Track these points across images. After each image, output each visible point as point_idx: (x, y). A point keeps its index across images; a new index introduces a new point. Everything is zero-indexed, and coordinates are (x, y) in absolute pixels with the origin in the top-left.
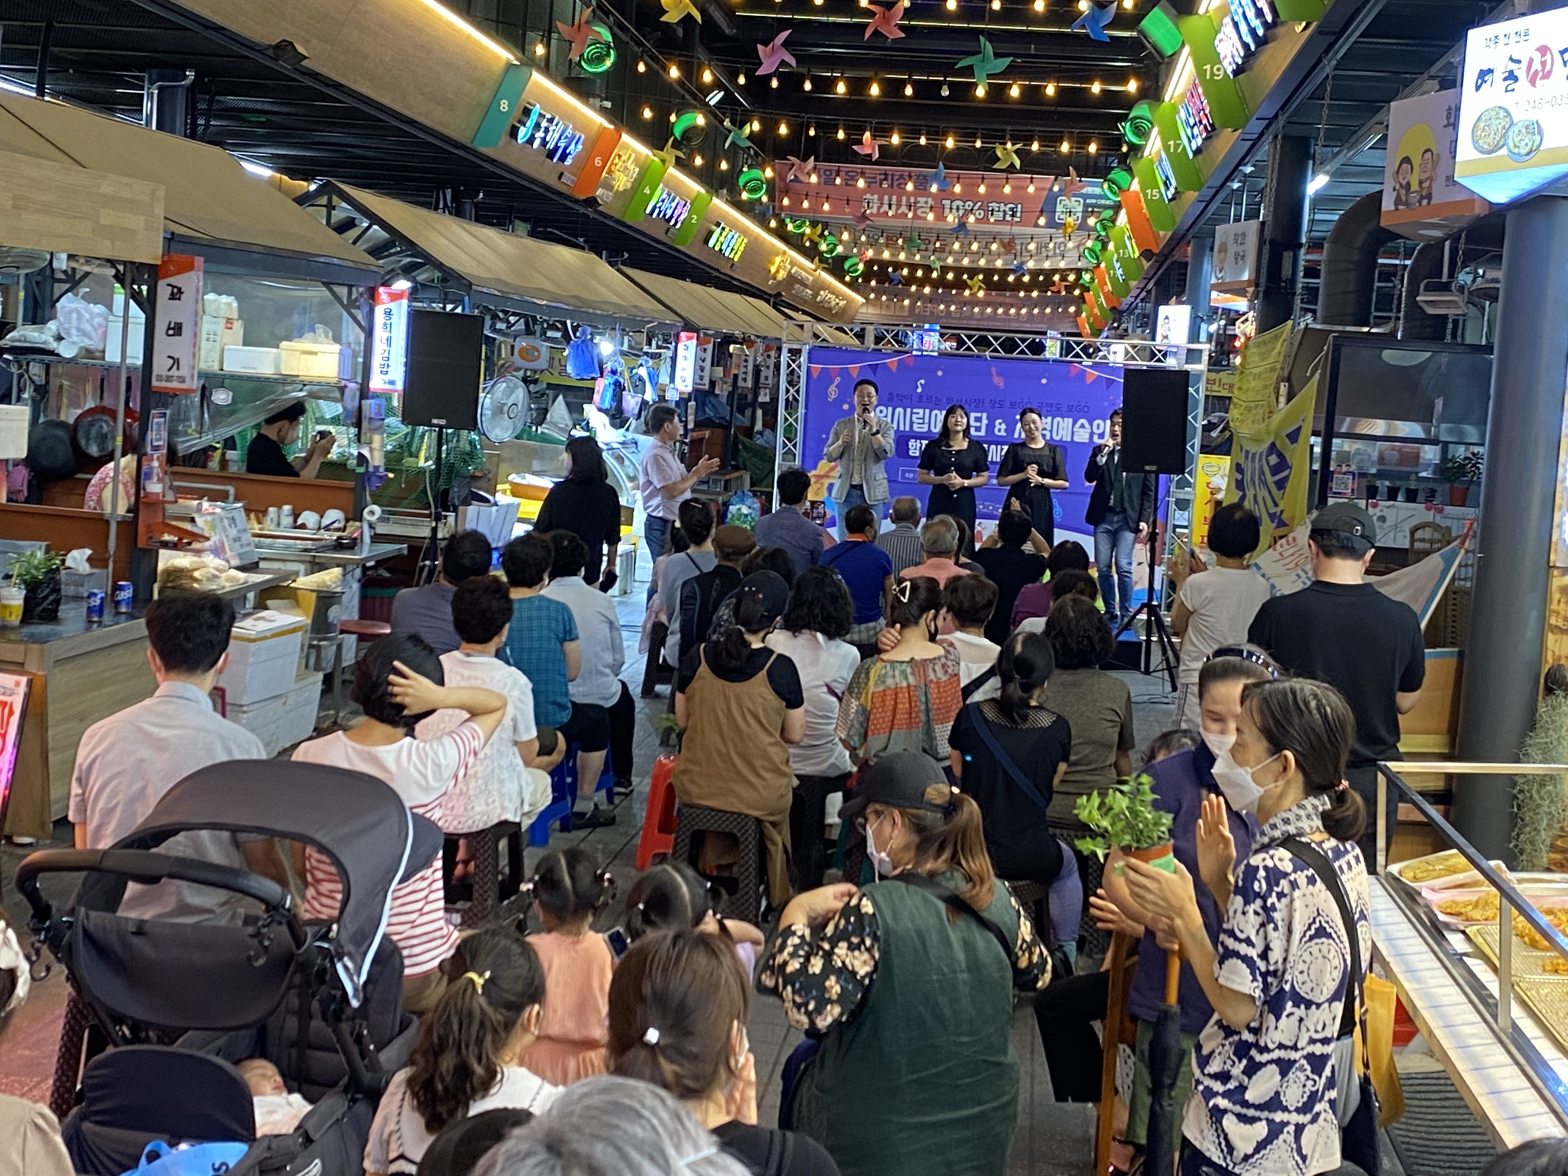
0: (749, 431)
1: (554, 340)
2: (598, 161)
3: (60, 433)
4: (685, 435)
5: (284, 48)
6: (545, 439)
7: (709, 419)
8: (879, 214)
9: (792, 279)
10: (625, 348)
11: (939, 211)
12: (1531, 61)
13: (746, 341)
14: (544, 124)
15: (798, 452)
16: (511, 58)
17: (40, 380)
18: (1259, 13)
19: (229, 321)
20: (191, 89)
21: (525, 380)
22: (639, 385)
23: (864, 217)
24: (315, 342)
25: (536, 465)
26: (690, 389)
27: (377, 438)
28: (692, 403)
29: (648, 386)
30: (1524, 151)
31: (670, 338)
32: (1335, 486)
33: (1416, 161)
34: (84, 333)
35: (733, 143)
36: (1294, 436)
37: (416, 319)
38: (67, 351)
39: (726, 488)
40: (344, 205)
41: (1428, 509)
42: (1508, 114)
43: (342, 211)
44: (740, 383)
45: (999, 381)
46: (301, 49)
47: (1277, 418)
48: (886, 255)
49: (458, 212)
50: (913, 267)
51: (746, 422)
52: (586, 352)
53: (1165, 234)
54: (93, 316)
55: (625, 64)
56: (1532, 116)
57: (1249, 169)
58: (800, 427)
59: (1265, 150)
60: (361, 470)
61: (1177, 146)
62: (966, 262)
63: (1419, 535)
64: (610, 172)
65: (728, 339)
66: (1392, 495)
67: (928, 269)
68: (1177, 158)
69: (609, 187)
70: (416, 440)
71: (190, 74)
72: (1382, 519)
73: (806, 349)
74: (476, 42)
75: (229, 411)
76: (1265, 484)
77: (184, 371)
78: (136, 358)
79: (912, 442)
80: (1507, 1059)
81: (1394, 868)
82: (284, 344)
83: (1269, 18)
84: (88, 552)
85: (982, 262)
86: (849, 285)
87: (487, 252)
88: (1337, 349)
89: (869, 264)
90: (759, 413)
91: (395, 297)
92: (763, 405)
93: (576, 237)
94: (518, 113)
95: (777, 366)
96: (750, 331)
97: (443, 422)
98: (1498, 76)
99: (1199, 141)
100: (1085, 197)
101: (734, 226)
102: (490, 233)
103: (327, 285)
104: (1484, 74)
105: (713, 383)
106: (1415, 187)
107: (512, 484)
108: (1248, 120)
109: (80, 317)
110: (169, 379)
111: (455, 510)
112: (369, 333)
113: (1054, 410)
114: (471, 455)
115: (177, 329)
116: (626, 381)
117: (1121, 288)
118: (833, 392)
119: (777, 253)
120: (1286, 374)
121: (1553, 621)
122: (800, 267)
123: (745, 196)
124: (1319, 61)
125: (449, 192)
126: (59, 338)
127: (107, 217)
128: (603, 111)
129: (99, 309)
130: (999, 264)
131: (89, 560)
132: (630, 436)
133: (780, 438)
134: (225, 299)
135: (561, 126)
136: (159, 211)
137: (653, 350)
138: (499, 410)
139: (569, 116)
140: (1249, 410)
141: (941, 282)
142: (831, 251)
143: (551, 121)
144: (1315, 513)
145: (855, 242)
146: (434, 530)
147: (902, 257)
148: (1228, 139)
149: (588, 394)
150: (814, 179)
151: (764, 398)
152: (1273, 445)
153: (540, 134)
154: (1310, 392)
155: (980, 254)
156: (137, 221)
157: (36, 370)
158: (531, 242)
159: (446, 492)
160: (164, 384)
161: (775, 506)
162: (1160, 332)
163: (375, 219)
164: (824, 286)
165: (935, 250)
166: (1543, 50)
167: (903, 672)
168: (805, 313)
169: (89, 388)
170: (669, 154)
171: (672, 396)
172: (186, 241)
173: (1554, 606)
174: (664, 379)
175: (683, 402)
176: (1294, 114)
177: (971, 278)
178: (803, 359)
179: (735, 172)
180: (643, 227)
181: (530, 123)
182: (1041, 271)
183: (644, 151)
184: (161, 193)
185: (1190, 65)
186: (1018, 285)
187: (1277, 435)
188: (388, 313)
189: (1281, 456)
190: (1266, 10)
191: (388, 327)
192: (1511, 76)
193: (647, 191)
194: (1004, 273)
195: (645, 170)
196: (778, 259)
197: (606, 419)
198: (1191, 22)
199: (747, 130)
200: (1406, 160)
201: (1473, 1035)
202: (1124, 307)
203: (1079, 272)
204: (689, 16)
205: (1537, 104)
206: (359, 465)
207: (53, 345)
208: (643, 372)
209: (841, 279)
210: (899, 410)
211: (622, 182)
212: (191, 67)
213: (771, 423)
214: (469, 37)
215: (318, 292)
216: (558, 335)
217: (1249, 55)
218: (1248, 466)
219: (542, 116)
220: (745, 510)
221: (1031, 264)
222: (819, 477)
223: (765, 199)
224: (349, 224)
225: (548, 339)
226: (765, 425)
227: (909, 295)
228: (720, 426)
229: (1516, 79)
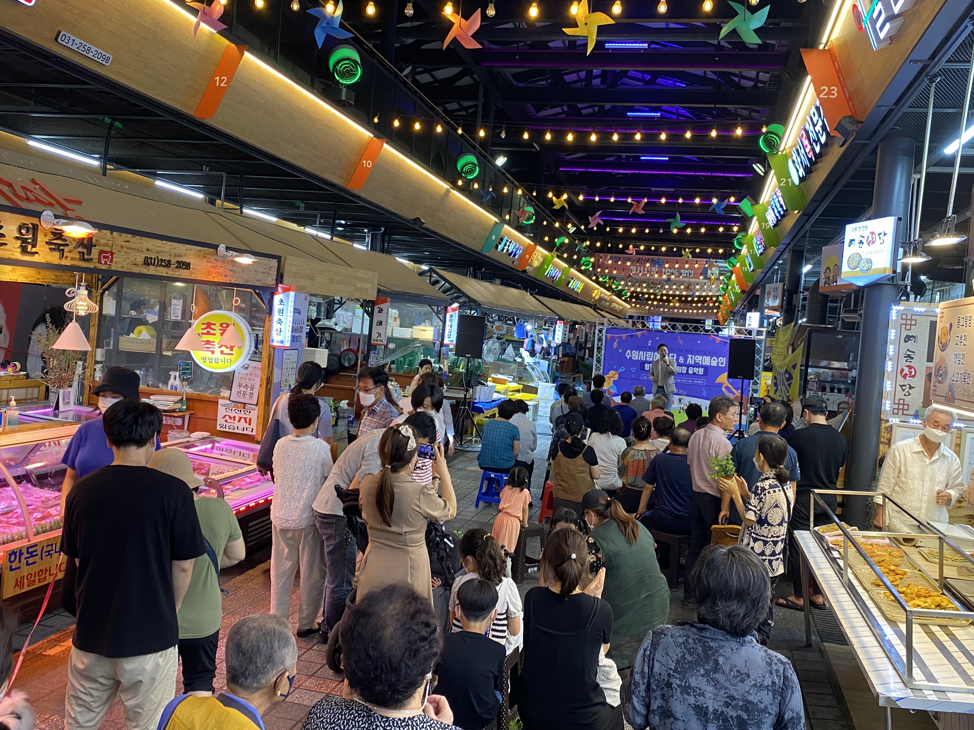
0: (583, 358)
1: (510, 324)
2: (527, 257)
3: (334, 358)
4: (558, 360)
5: (417, 220)
6: (504, 360)
7: (567, 353)
8: (636, 274)
9: (601, 299)
10: (536, 327)
11: (660, 273)
12: (868, 237)
13: (582, 323)
14: (508, 243)
15: (602, 367)
16: (497, 220)
17: (328, 339)
18: (781, 206)
19: (395, 318)
20: (383, 234)
21: (498, 338)
22: (541, 341)
23: (630, 276)
24: (425, 326)
25: (501, 371)
26: (560, 342)
27: (446, 361)
28: (561, 348)
29: (545, 342)
30: (865, 269)
31: (553, 323)
32: (809, 386)
33: (832, 269)
34: (345, 323)
35: (579, 250)
36: (794, 367)
37: (462, 318)
38: (338, 329)
39: (574, 380)
40: (435, 275)
41: (846, 396)
42: (860, 256)
43: (435, 277)
44: (580, 340)
45: (681, 342)
46: (423, 220)
47: (788, 359)
48: (639, 290)
49: (475, 277)
50: (650, 294)
51: (581, 354)
52: (521, 328)
53: (750, 284)
54: (348, 316)
55: (538, 222)
56: (868, 257)
57: (781, 262)
58: (602, 358)
59: (786, 255)
60: (440, 373)
61: (753, 252)
62: (671, 292)
63: (840, 406)
64: (532, 260)
65: (576, 323)
66: (832, 390)
67: (655, 295)
68: (753, 256)
69: (531, 266)
70: (459, 362)
71: (383, 229)
72: (828, 399)
73: (605, 328)
74: (485, 215)
75: (393, 351)
76: (784, 385)
77: (383, 338)
78: (366, 332)
79: (646, 365)
80: (845, 592)
81: (816, 528)
82: (414, 327)
83: (785, 208)
84: (347, 401)
85: (677, 293)
86: (624, 301)
87: (486, 292)
88: (810, 334)
89: (632, 293)
90: (587, 351)
91: (454, 310)
92: (588, 348)
93: (518, 284)
94: (498, 240)
95: (594, 333)
96: (584, 320)
97: (470, 356)
98: (857, 242)
99: (761, 251)
100: (720, 267)
101: (579, 279)
102: (487, 284)
103: (430, 306)
104: (852, 241)
105: (569, 340)
106: (831, 278)
107: (492, 378)
108: (779, 244)
109: (343, 317)
110: (377, 340)
111: (472, 388)
112: (444, 323)
113: (702, 353)
114: (479, 367)
115: (380, 323)
116: (536, 340)
117: (734, 304)
118: (615, 345)
119: (595, 289)
120: (791, 343)
121: (882, 440)
122: (605, 294)
123: (583, 268)
124: (804, 225)
125: (472, 268)
126: (336, 324)
127: (359, 285)
128: (529, 238)
129: (350, 314)
130: (684, 293)
131: (348, 404)
132: (537, 360)
133: (595, 362)
134: (394, 311)
135: (514, 244)
136: (376, 282)
137: (547, 327)
138: (489, 351)
139: (517, 240)
140: (779, 355)
141: (661, 300)
142: (617, 288)
143: (510, 242)
144: (801, 397)
145: (626, 285)
146: (465, 395)
147: (645, 290)
148: (772, 250)
149: (522, 344)
150: (610, 262)
151: (589, 345)
152: (787, 370)
153: (507, 247)
154: (800, 349)
155: (677, 289)
156: (368, 286)
157: (327, 335)
158: (501, 287)
159: (469, 381)
160: (375, 342)
161: (593, 388)
162: (747, 322)
163: (446, 281)
164: (614, 301)
165: (658, 288)
166: (872, 233)
167: (642, 454)
168: (606, 312)
169: (345, 342)
170: (555, 253)
171: (553, 345)
172: (385, 292)
173: (882, 434)
174: (550, 338)
175: (558, 346)
176: (796, 243)
177: (673, 299)
178: (604, 332)
179: (579, 259)
180: (544, 281)
181: (503, 244)
182: (702, 296)
183: (545, 252)
184: (377, 275)
185: (757, 223)
186: (692, 301)
187: (788, 366)
188: (451, 316)
189: (790, 374)
190: (784, 205)
191: (451, 321)
192: (861, 242)
193: (546, 267)
194: (687, 297)
195: (545, 258)
196: (596, 291)
197: (528, 354)
198: (757, 206)
199: (584, 244)
200: (828, 268)
201: (834, 584)
202: (735, 311)
203: (718, 297)
204: (563, 206)
205: (870, 253)
206: (439, 371)
207: (334, 327)
208: (542, 336)
209: (621, 299)
210: (641, 352)
211: (536, 264)
212: (383, 226)
213: (591, 356)
214: (482, 213)
215: (426, 308)
216: (511, 322)
217: (778, 221)
218: (778, 377)
219: (507, 241)
220: (581, 389)
221: (697, 294)
222: (610, 378)
223: (591, 269)
224: (437, 282)
225: (508, 324)
226: (589, 356)
227: (648, 305)
228: (572, 356)
229: (863, 243)
